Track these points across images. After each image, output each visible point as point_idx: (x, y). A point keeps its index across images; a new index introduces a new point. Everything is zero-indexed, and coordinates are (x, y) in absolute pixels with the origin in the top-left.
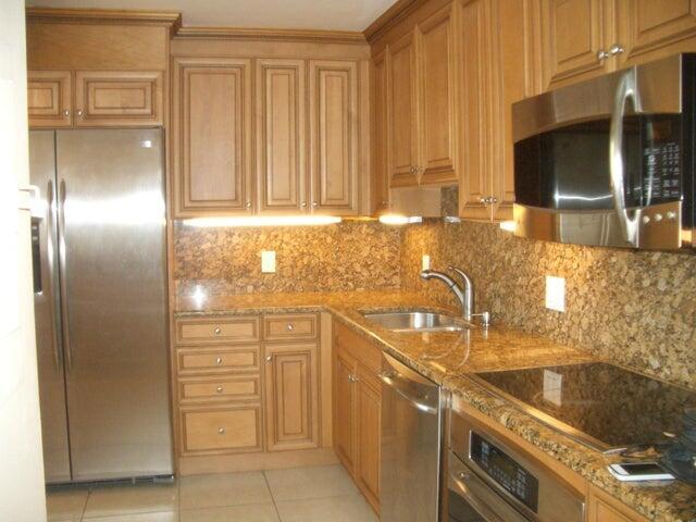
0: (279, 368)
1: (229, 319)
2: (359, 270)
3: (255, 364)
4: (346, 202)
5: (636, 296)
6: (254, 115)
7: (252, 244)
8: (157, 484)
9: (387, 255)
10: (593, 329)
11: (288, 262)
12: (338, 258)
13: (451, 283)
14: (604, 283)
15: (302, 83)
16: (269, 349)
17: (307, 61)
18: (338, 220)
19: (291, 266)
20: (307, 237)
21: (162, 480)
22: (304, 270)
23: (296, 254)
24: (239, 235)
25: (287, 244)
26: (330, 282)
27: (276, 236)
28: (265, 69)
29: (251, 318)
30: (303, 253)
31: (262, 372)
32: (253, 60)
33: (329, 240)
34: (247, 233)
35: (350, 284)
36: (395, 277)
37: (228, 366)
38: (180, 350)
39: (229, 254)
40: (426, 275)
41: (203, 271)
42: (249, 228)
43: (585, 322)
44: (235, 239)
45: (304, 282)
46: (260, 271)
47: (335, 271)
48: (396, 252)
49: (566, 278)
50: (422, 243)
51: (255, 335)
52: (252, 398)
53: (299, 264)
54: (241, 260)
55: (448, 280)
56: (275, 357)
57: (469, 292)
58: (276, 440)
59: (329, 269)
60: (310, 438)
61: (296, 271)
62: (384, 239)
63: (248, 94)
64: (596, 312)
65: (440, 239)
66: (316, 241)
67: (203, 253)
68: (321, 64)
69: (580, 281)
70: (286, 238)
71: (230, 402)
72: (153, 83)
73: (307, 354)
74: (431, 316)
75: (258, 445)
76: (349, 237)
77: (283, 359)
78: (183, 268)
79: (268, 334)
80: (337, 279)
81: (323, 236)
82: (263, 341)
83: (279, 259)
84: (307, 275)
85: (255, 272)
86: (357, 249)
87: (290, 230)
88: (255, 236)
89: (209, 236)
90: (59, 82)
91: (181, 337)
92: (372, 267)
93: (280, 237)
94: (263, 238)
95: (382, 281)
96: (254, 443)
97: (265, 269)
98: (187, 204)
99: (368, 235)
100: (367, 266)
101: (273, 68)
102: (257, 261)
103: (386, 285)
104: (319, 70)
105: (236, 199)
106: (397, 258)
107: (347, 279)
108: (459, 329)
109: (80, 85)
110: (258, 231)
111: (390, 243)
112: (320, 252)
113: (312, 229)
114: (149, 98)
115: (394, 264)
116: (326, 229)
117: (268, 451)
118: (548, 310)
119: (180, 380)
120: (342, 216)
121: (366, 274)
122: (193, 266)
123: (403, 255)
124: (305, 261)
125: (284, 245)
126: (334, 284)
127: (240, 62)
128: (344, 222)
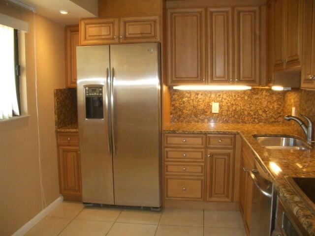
0: (214, 161)
1: (190, 135)
2: (261, 114)
3: (202, 158)
4: (253, 79)
6: (206, 36)
7: (207, 99)
8: (153, 211)
9: (276, 106)
11: (225, 108)
12: (251, 107)
13: (301, 123)
15: (230, 18)
16: (209, 151)
17: (233, 8)
18: (250, 88)
19: (227, 110)
20: (235, 96)
21: (154, 209)
22: (233, 113)
23: (229, 104)
24: (201, 94)
25: (225, 99)
26: (246, 119)
27: (219, 95)
28: (212, 13)
29: (201, 135)
30: (233, 104)
31: (205, 162)
32: (206, 9)
33: (246, 98)
34: (205, 93)
35: (256, 120)
36: (280, 118)
37: (189, 158)
38: (166, 149)
39: (196, 103)
40: (288, 118)
41: (184, 111)
42: (206, 91)
44: (200, 96)
45: (233, 119)
46: (211, 112)
47: (249, 114)
48: (281, 105)
50: (292, 101)
51: (202, 144)
52: (200, 174)
53: (231, 109)
54: (202, 107)
55: (299, 122)
56: (212, 156)
57: (310, 129)
58: (211, 196)
59: (246, 113)
60: (228, 197)
61: (229, 113)
62: (275, 99)
63: (204, 26)
65: (300, 100)
66: (239, 99)
67: (184, 103)
68: (240, 9)
70: (225, 96)
71: (190, 176)
72: (155, 21)
73: (229, 155)
74: (292, 140)
75: (201, 198)
76: (256, 97)
77: (217, 156)
78: (174, 110)
79: (209, 144)
80: (250, 118)
81: (243, 96)
82: (206, 147)
83: (221, 107)
84: (234, 115)
85: (209, 112)
86: (260, 103)
87: (227, 92)
88: (209, 95)
89: (187, 94)
90: (113, 23)
91: (167, 143)
92: (268, 112)
93: (221, 96)
94: (213, 96)
95: (273, 120)
96: (200, 196)
97: (213, 111)
98: (174, 79)
99: (266, 96)
100: (265, 112)
101: (215, 12)
102: (210, 107)
103: (274, 122)
104: (239, 13)
105: (197, 77)
106: (281, 108)
107: (255, 118)
108: (303, 149)
109: (122, 24)
110: (211, 92)
111: (278, 100)
112: (241, 104)
113: (237, 92)
114: (153, 29)
115: (279, 111)
116: (244, 92)
117: (206, 201)
119: (166, 163)
120: (252, 86)
121: (264, 115)
122: (179, 109)
123: (284, 107)
124: (234, 108)
125: (223, 100)
126: (248, 121)
127: (200, 10)
128: (253, 89)
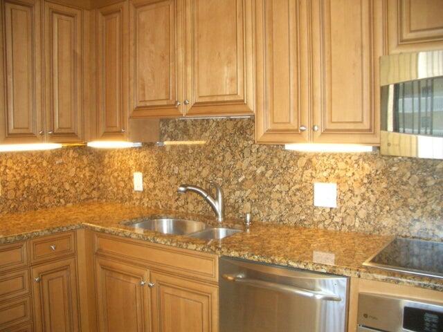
2: (68, 188)
5: (420, 191)
9: (87, 174)
10: (372, 217)
11: (11, 185)
12: (52, 179)
13: (205, 194)
14: (384, 185)
19: (15, 190)
20: (27, 162)
22: (25, 192)
23: (18, 178)
25: (11, 169)
26: (47, 201)
30: (24, 177)
33: (45, 164)
35: (62, 200)
36: (94, 192)
40: (183, 189)
43: (362, 214)
45: (25, 203)
47: (50, 191)
48: (94, 171)
49: (338, 184)
53: (21, 186)
59: (46, 190)
61: (19, 193)
62: (85, 161)
64: (375, 206)
66: (34, 166)
69: (356, 185)
70: (9, 164)
76: (61, 161)
80: (52, 198)
81: (39, 161)
83: (4, 184)
84: (28, 196)
86: (67, 171)
87: (13, 156)
92: (78, 184)
93: (3, 163)
95: (85, 196)
99: (74, 158)
100: (73, 184)
103: (87, 199)
106: (95, 176)
107: (60, 197)
111: (90, 164)
112: (37, 175)
113: (30, 155)
115: (92, 181)
118: (316, 208)
121: (73, 191)
124: (26, 184)
125: (7, 171)
126: (50, 202)
